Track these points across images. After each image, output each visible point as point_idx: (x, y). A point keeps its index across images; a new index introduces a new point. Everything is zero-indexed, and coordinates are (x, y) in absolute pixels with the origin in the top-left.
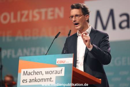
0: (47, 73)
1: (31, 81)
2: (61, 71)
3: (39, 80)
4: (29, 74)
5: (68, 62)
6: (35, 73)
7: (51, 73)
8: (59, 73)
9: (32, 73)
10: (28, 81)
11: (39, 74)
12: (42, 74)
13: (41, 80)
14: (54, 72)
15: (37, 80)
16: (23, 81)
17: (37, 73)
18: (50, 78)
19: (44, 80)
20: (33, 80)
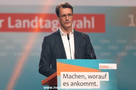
0: (90, 77)
1: (73, 84)
2: (105, 76)
3: (82, 84)
4: (70, 77)
5: (112, 68)
6: (76, 76)
7: (94, 77)
8: (103, 77)
9: (74, 77)
10: (70, 84)
11: (81, 77)
12: (85, 78)
13: (84, 84)
14: (98, 77)
15: (80, 84)
16: (64, 84)
17: (79, 77)
18: (94, 82)
19: (87, 84)
20: (75, 84)
